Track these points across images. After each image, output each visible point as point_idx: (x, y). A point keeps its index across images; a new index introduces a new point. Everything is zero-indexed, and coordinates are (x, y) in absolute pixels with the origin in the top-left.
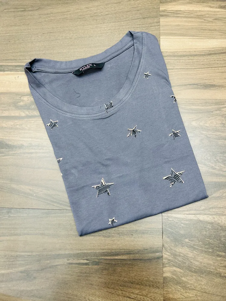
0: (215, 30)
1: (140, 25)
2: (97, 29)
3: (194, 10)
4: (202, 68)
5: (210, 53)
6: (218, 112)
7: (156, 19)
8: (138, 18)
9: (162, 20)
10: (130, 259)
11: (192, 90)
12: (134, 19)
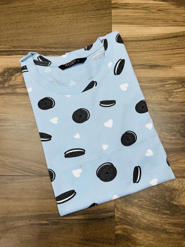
0: (159, 19)
1: (94, 15)
2: (58, 19)
3: (141, 3)
4: (147, 51)
5: (154, 38)
6: (162, 88)
7: (108, 10)
8: (93, 9)
9: (114, 12)
10: (85, 219)
11: (140, 70)
12: (89, 11)
